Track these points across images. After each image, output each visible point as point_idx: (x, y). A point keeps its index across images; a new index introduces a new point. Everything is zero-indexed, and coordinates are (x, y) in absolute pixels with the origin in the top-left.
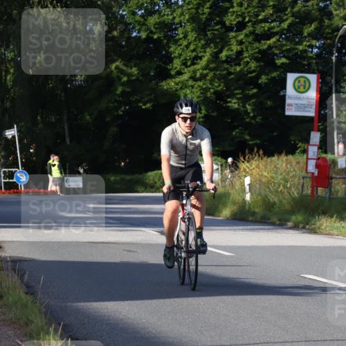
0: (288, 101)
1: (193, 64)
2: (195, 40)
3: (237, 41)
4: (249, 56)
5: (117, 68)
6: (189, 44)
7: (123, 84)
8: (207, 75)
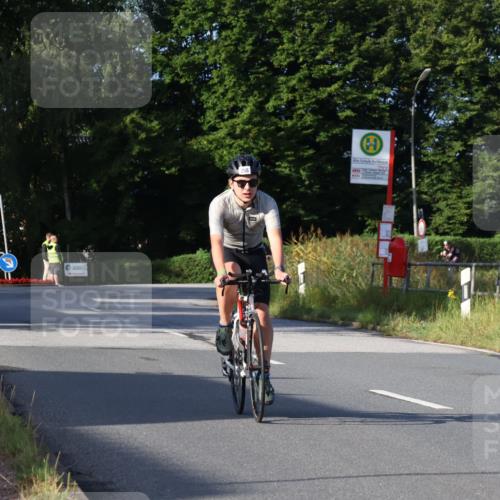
0: (354, 165)
1: (232, 117)
2: (234, 86)
3: (288, 88)
4: (304, 107)
5: (132, 121)
6: (227, 91)
7: (141, 143)
8: (249, 131)
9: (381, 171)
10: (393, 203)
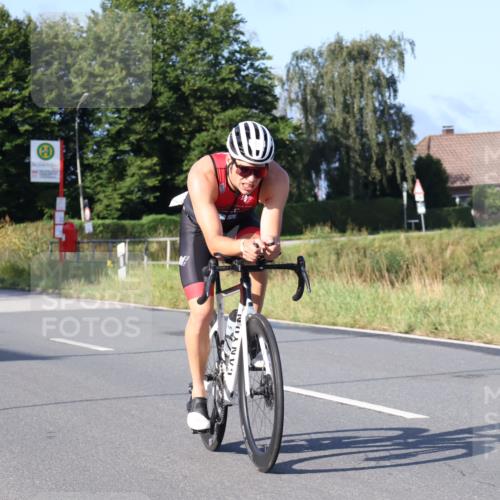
0: (33, 168)
9: (54, 172)
10: (64, 196)
